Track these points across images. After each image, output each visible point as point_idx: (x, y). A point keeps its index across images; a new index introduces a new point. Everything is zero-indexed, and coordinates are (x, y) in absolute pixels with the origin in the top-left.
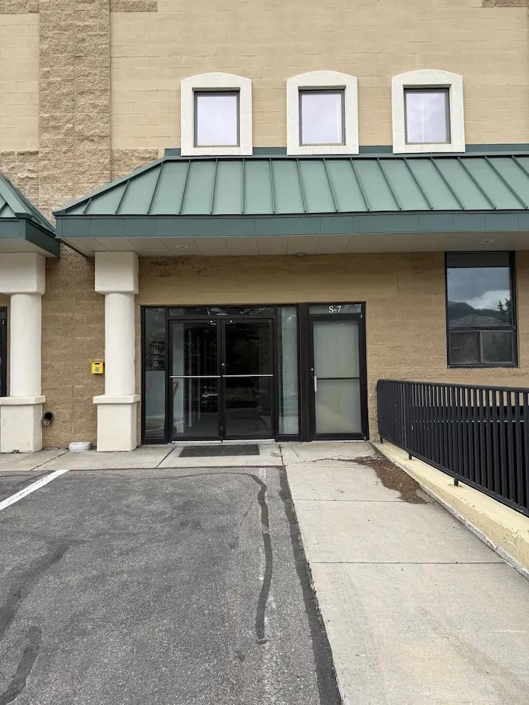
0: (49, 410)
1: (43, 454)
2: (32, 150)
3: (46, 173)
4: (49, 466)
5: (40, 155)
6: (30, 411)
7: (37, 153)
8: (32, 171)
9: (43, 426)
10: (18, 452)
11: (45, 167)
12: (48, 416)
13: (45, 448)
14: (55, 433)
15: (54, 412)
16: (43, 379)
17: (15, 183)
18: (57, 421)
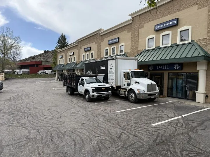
0: (207, 95)
1: (205, 104)
2: (205, 38)
3: (208, 43)
4: (207, 106)
5: (207, 39)
6: (203, 95)
7: (206, 38)
8: (205, 43)
9: (205, 98)
10: (199, 103)
11: (208, 41)
12: (207, 96)
13: (206, 103)
14: (208, 100)
15: (208, 95)
16: (206, 88)
17: (201, 46)
18: (209, 97)
